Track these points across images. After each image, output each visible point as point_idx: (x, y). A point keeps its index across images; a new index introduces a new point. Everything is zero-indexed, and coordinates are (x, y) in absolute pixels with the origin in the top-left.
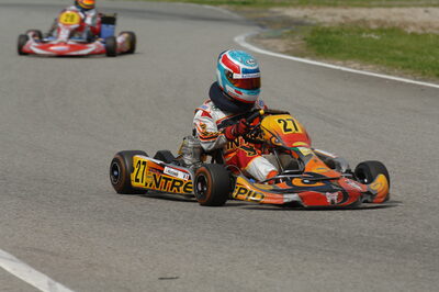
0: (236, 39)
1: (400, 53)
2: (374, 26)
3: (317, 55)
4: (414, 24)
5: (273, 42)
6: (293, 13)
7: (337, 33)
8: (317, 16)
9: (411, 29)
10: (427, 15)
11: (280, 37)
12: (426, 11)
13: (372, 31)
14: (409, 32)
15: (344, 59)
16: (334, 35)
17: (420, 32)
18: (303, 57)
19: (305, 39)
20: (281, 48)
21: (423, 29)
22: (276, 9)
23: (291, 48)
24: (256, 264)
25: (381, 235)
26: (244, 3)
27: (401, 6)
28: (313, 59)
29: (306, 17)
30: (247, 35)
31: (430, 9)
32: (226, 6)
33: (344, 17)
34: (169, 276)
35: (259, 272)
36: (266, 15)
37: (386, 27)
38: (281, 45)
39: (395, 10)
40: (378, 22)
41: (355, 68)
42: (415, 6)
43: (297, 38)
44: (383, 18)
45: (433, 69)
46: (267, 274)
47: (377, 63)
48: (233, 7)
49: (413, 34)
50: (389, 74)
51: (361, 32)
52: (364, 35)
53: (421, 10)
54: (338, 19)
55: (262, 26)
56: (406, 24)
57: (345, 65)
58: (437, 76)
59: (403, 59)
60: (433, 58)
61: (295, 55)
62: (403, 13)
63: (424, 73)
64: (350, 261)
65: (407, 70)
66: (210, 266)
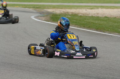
0: (32, 17)
2: (70, 14)
3: (53, 21)
4: (82, 13)
5: (42, 18)
6: (50, 10)
7: (59, 15)
8: (56, 11)
9: (80, 15)
10: (86, 11)
11: (44, 16)
12: (86, 10)
13: (70, 15)
16: (58, 16)
17: (82, 15)
18: (49, 22)
19: (50, 17)
20: (43, 19)
21: (83, 14)
22: (45, 9)
23: (46, 19)
24: (19, 76)
25: (56, 68)
26: (37, 8)
27: (80, 9)
28: (51, 22)
29: (53, 11)
30: (35, 16)
31: (87, 10)
32: (32, 8)
33: (63, 12)
36: (43, 11)
37: (73, 14)
38: (44, 18)
39: (78, 10)
40: (72, 13)
42: (84, 9)
43: (48, 17)
44: (73, 12)
45: (83, 25)
48: (34, 9)
49: (81, 16)
51: (65, 15)
53: (85, 10)
54: (62, 12)
55: (41, 14)
56: (79, 13)
58: (84, 27)
59: (76, 22)
60: (83, 22)
61: (47, 21)
62: (79, 11)
63: (80, 26)
64: (45, 75)
65: (76, 25)
66: (6, 77)
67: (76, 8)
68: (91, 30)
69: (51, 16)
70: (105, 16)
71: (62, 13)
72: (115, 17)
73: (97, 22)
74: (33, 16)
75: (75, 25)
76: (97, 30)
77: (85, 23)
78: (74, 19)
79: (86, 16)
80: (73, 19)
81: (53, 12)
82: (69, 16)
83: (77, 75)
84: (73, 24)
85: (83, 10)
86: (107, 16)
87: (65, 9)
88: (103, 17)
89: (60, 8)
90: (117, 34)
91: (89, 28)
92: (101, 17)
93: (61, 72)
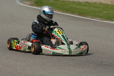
0: (16, 1)
5: (26, 2)
11: (28, 1)
18: (33, 6)
19: (34, 2)
23: (30, 4)
24: (14, 59)
28: (36, 7)
38: (28, 3)
43: (32, 1)
46: (16, 62)
49: (63, 1)
52: (50, 1)
58: (68, 12)
59: (59, 7)
63: (64, 11)
64: (38, 58)
65: (60, 10)
68: (74, 15)
69: (35, 0)
70: (85, 1)
72: (95, 2)
73: (79, 7)
74: (18, 1)
76: (80, 15)
77: (68, 8)
78: (58, 4)
79: (69, 2)
84: (57, 9)
86: (88, 1)
88: (84, 2)
90: (99, 19)
91: (72, 13)
92: (82, 2)
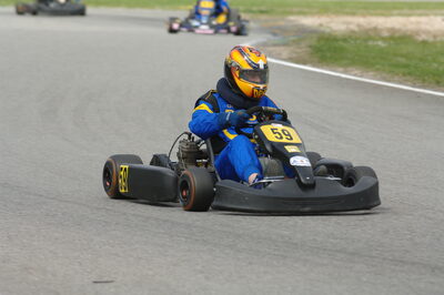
1: (403, 60)
2: (386, 34)
3: (319, 62)
5: (278, 49)
6: (309, 21)
7: (345, 40)
9: (423, 37)
11: (285, 45)
12: (443, 20)
13: (384, 39)
14: (420, 39)
15: (346, 66)
16: (341, 43)
17: (431, 39)
18: (305, 63)
19: (310, 47)
20: (285, 55)
21: (435, 37)
22: (292, 18)
23: (294, 55)
24: (199, 268)
26: (262, 12)
27: (420, 15)
28: (314, 66)
29: (321, 25)
33: (359, 25)
34: (105, 279)
35: (200, 276)
36: (282, 23)
37: (397, 35)
38: (285, 52)
39: (413, 19)
40: (392, 30)
41: (355, 75)
42: (436, 15)
43: (303, 45)
44: (397, 26)
45: (434, 75)
46: (207, 278)
47: (377, 70)
49: (424, 42)
50: (389, 81)
51: (366, 40)
52: (370, 43)
53: (439, 19)
54: (353, 27)
55: (275, 34)
56: (417, 33)
57: (345, 72)
58: (438, 83)
59: (407, 66)
60: (435, 65)
61: (297, 63)
62: (419, 23)
63: (424, 81)
64: (296, 265)
65: (408, 77)
66: (150, 269)
67: (405, 11)
69: (314, 42)
71: (353, 32)
75: (404, 75)
77: (441, 68)
78: (402, 56)
80: (396, 55)
81: (322, 29)
82: (380, 43)
83: (413, 264)
84: (397, 74)
85: (432, 17)
87: (364, 16)
89: (348, 14)
93: (353, 254)
